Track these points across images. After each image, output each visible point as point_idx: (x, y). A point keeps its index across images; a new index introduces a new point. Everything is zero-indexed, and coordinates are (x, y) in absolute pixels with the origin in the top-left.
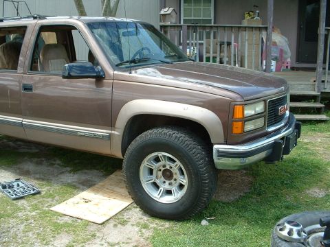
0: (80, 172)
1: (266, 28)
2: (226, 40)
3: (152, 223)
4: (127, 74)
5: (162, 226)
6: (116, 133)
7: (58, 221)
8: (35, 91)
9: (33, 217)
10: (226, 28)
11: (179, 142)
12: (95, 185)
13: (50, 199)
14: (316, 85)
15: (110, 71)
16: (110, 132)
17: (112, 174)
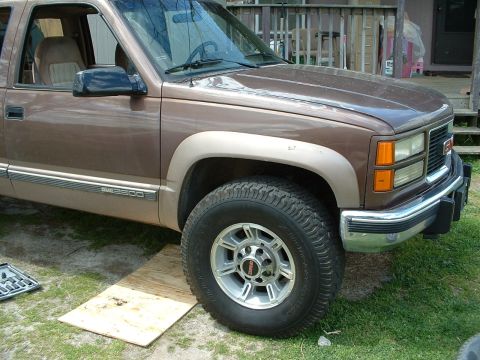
0: (105, 248)
1: (394, 11)
2: (331, 30)
3: (233, 343)
4: (185, 87)
5: (251, 348)
6: (168, 189)
7: (73, 343)
8: (28, 117)
9: (30, 335)
10: (332, 11)
11: (280, 206)
12: (130, 271)
13: (57, 300)
14: (471, 100)
15: (156, 83)
16: (157, 187)
17: (158, 251)
